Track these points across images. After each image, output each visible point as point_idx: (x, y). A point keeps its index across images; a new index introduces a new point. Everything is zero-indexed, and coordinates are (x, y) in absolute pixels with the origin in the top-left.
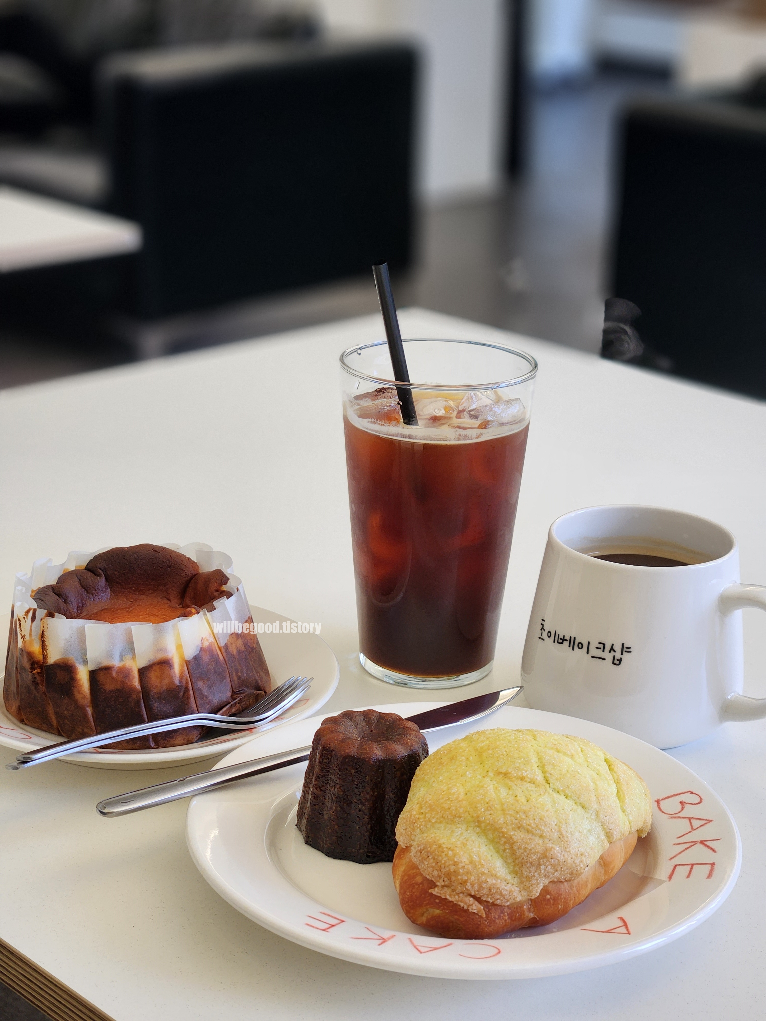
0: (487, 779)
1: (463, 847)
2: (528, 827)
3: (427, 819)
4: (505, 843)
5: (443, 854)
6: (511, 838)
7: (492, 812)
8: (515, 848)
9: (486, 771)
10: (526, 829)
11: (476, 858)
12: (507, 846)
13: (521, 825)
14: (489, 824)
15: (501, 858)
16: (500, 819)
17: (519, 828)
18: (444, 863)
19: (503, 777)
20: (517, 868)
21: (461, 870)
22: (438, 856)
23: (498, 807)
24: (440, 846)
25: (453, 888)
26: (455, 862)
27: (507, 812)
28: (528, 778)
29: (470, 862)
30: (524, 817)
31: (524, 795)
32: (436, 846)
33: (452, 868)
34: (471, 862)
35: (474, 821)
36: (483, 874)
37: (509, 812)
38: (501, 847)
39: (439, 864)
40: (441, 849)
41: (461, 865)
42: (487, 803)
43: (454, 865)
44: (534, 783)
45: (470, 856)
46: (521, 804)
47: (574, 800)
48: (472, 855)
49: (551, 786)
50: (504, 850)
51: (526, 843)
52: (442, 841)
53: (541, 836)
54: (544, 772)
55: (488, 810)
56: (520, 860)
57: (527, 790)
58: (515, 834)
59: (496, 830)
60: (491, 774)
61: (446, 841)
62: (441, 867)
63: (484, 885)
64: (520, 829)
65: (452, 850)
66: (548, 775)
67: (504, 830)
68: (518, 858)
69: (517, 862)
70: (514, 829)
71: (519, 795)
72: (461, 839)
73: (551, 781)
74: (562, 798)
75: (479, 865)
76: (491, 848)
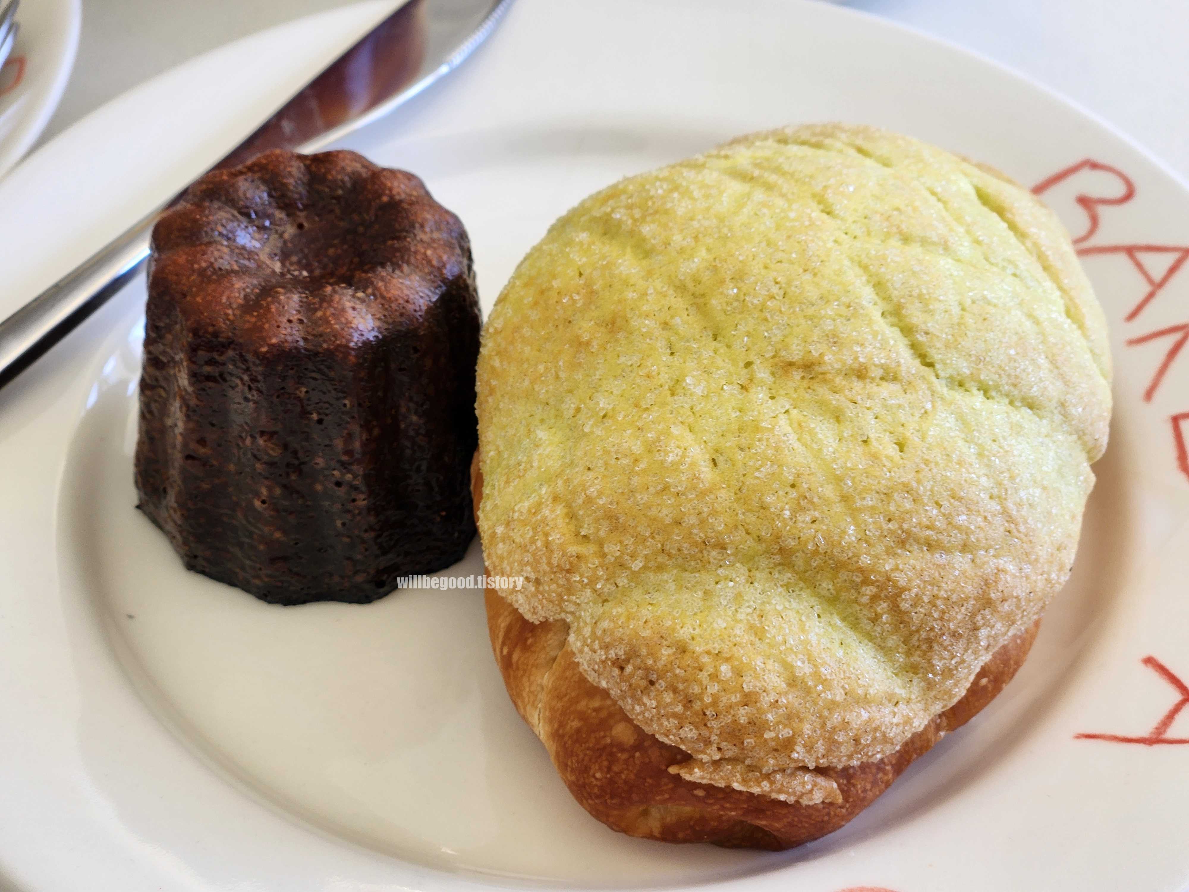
0: (759, 395)
1: (757, 641)
2: (929, 532)
3: (613, 559)
4: (875, 598)
5: (703, 676)
6: (889, 580)
7: (817, 514)
8: (905, 606)
9: (742, 364)
10: (922, 541)
11: (803, 668)
12: (883, 606)
13: (908, 533)
14: (816, 553)
15: (866, 641)
16: (844, 532)
17: (902, 543)
18: (715, 703)
19: (803, 378)
20: (916, 658)
21: (770, 716)
22: (685, 680)
23: (829, 491)
24: (683, 649)
25: (748, 762)
26: (747, 695)
27: (859, 503)
28: (876, 366)
29: (789, 685)
30: (908, 505)
31: (885, 431)
32: (670, 651)
33: (743, 715)
34: (793, 682)
35: (766, 552)
36: (832, 706)
37: (865, 503)
38: (865, 612)
39: (697, 706)
40: (688, 660)
41: (766, 700)
42: (793, 486)
43: (746, 705)
44: (895, 379)
45: (787, 667)
46: (888, 464)
47: (1007, 395)
48: (789, 659)
49: (942, 374)
50: (875, 619)
51: (933, 583)
52: (684, 633)
53: (965, 548)
54: (907, 330)
55: (803, 509)
56: (924, 635)
57: (887, 408)
58: (897, 565)
59: (838, 566)
60: (762, 373)
61: (697, 631)
62: (705, 714)
63: (841, 737)
64: (908, 546)
65: (727, 660)
66: (921, 338)
67: (866, 560)
68: (918, 631)
69: (914, 641)
70: (890, 552)
71: (873, 436)
72: (741, 616)
73: (935, 356)
74: (977, 400)
75: (816, 686)
76: (837, 620)
